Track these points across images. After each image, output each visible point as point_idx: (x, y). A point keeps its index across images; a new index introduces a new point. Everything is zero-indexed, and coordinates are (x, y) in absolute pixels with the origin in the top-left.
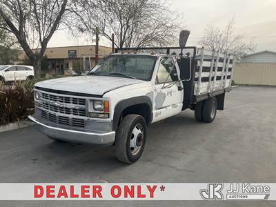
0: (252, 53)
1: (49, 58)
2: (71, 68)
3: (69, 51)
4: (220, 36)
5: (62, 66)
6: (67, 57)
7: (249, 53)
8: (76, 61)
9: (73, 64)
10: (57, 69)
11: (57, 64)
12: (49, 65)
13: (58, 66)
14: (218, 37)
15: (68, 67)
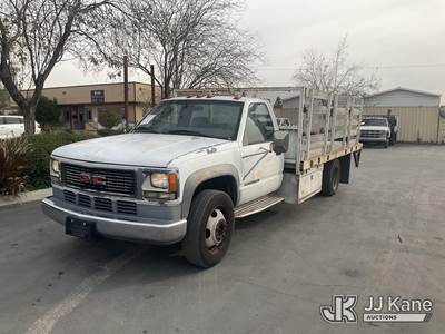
0: (375, 92)
1: (59, 103)
2: (96, 119)
3: (92, 92)
4: (326, 66)
5: (81, 116)
6: (90, 101)
7: (371, 92)
8: (104, 109)
9: (100, 112)
10: (73, 121)
11: (73, 113)
12: (60, 114)
13: (75, 117)
14: (323, 68)
15: (90, 118)
